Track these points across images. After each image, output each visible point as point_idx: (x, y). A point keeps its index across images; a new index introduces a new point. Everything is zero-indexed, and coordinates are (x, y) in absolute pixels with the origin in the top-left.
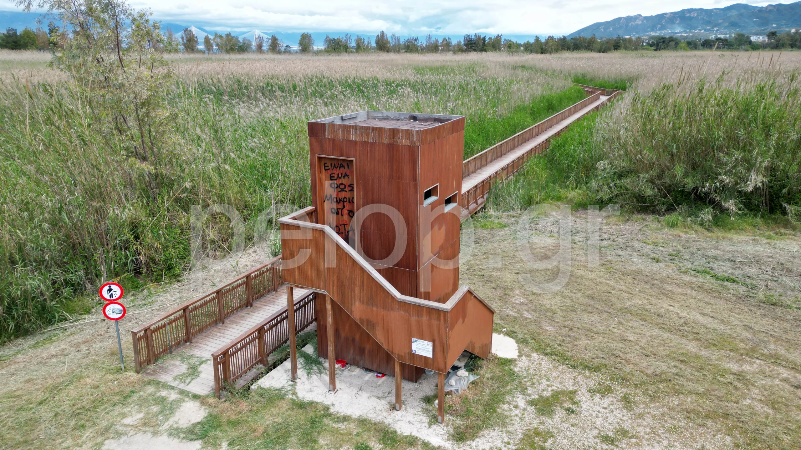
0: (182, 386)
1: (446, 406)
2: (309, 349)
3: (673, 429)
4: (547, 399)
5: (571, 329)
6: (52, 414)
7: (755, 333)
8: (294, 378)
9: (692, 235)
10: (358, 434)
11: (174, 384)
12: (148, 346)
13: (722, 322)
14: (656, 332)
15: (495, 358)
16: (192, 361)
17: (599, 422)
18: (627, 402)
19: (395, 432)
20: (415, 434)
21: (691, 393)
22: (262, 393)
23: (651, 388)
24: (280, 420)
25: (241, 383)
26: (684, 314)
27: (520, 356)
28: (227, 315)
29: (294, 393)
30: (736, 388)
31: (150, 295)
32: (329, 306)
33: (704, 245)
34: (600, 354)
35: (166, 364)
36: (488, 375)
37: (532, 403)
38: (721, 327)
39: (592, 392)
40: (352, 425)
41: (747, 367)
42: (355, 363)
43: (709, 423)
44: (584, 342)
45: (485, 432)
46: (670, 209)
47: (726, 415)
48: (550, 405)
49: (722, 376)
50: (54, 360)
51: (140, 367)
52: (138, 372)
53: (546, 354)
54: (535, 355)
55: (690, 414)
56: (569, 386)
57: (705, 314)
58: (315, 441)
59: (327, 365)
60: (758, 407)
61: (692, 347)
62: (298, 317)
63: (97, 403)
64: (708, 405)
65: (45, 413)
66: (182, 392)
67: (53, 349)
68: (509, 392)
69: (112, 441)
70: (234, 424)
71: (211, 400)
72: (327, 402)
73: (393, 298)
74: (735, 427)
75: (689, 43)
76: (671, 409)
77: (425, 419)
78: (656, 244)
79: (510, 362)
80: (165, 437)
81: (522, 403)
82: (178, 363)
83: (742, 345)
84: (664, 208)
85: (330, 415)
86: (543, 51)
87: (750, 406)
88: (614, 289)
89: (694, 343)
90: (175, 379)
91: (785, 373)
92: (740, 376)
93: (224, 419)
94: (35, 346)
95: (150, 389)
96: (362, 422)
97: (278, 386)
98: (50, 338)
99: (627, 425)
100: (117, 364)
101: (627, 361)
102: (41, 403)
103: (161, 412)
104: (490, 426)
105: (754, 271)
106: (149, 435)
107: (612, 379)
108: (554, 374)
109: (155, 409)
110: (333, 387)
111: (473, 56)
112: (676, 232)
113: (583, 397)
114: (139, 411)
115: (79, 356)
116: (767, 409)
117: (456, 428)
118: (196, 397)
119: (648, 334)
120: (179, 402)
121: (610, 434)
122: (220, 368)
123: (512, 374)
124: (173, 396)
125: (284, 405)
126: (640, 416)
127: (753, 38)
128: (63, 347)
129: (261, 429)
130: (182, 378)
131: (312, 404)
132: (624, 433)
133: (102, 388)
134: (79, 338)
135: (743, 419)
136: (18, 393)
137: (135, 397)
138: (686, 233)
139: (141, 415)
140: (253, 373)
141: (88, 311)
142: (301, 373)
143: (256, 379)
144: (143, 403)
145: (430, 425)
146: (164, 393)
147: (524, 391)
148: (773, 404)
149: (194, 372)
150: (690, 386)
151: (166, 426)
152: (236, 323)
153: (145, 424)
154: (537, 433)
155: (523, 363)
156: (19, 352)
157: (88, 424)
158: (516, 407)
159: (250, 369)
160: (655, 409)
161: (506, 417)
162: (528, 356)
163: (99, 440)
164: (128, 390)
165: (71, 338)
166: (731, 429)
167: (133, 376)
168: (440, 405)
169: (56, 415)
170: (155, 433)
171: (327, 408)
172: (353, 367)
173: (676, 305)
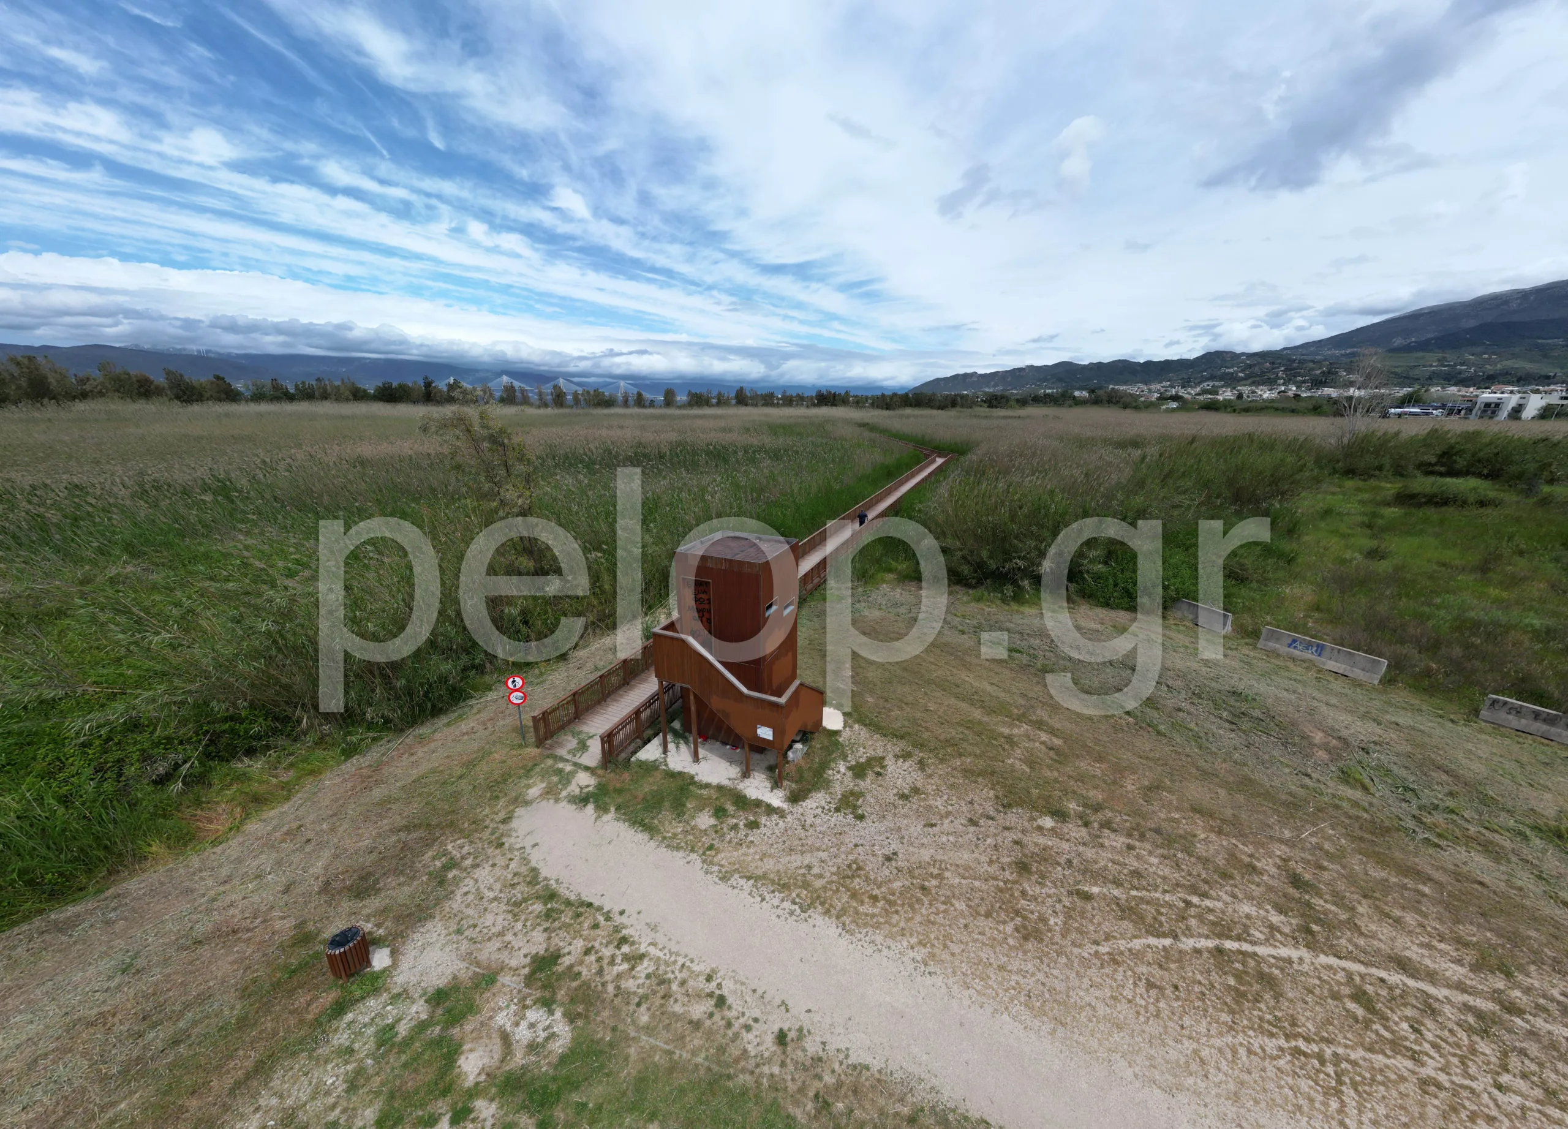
0: (574, 759)
1: (784, 774)
2: (677, 725)
3: (953, 786)
4: (862, 764)
5: (886, 700)
6: (471, 787)
7: (1028, 699)
8: (665, 751)
9: (994, 609)
10: (717, 799)
11: (569, 757)
12: (545, 726)
13: (1004, 691)
14: (953, 701)
15: (825, 729)
16: (582, 736)
17: (899, 782)
18: (922, 765)
19: (745, 796)
20: (760, 797)
21: (970, 755)
22: (642, 764)
23: (942, 752)
24: (655, 788)
25: (623, 755)
26: (976, 684)
27: (844, 727)
28: (609, 695)
29: (666, 765)
30: (1004, 750)
31: (541, 674)
32: (692, 697)
33: (1002, 618)
34: (906, 723)
35: (560, 740)
36: (818, 746)
37: (850, 768)
38: (1002, 695)
39: (897, 757)
40: (712, 791)
41: (1016, 731)
42: (715, 738)
43: (980, 780)
44: (896, 712)
45: (813, 794)
46: (980, 582)
47: (993, 773)
48: (864, 770)
49: (995, 739)
50: (466, 737)
51: (540, 743)
52: (538, 747)
53: (866, 725)
54: (856, 726)
55: (967, 772)
56: (880, 753)
57: (992, 684)
58: (684, 805)
59: (691, 739)
60: (1018, 765)
61: (977, 714)
62: (666, 697)
63: (505, 778)
64: (981, 764)
65: (464, 785)
66: (576, 764)
67: (464, 726)
68: (834, 760)
69: (522, 809)
70: (619, 791)
71: (600, 772)
72: (692, 772)
73: (741, 693)
74: (998, 783)
75: (1018, 401)
76: (954, 769)
77: (768, 785)
78: (964, 616)
79: (836, 733)
80: (564, 803)
81: (843, 769)
82: (570, 738)
83: (1016, 711)
84: (974, 581)
85: (695, 783)
86: (888, 407)
87: (1012, 765)
88: (925, 661)
89: (979, 711)
90: (569, 752)
91: (1044, 737)
92: (1009, 739)
93: (611, 788)
94: (448, 724)
95: (550, 762)
96: (720, 788)
97: (652, 758)
98: (460, 716)
99: (919, 785)
100: (518, 741)
101: (927, 729)
102: (460, 777)
103: (560, 782)
104: (817, 789)
105: (1036, 642)
106: (552, 801)
107: (913, 746)
108: (870, 743)
109: (555, 779)
110: (696, 758)
111: (825, 411)
112: (981, 605)
113: (890, 762)
114: (542, 781)
115: (487, 733)
116: (1024, 767)
117: (792, 792)
118: (587, 768)
119: (946, 703)
120: (572, 774)
121: (906, 792)
122: (606, 746)
123: (837, 743)
124: (568, 768)
125: (658, 775)
126: (930, 776)
127: (1077, 393)
128: (472, 725)
129: (641, 796)
130: (573, 752)
131: (680, 773)
132: (916, 791)
133: (509, 762)
134: (484, 715)
135: (1006, 775)
136: (441, 768)
137: (538, 769)
138: (989, 606)
139: (544, 785)
140: (631, 748)
141: (489, 688)
142: (671, 746)
143: (634, 752)
144: (544, 775)
145: (772, 790)
146: (561, 765)
147: (845, 758)
148: (1030, 763)
149: (583, 747)
150: (970, 749)
151: (564, 794)
152: (616, 701)
153: (548, 793)
154: (852, 793)
155: (847, 733)
156: (434, 731)
157: (500, 795)
158: (838, 772)
159: (629, 744)
160: (942, 769)
161: (830, 781)
162: (851, 727)
163: (511, 808)
164: (530, 764)
165: (478, 716)
166: (994, 785)
167: (533, 751)
168: (780, 772)
169: (475, 787)
170: (557, 800)
171: (692, 777)
172: (713, 741)
173: (972, 676)
